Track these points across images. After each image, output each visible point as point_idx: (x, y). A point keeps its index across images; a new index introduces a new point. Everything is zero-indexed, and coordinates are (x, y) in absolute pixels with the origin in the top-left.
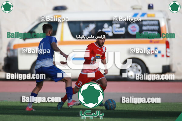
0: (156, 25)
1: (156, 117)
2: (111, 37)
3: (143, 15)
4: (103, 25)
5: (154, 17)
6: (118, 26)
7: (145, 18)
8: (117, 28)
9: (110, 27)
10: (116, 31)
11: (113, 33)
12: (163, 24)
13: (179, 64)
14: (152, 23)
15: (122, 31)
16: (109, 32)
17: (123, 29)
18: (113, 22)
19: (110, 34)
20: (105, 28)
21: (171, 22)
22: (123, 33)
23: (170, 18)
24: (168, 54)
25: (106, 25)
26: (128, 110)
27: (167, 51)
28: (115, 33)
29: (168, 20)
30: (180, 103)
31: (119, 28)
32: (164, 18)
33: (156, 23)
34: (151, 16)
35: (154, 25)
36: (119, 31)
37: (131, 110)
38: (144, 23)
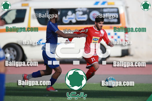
0: (116, 12)
1: (115, 97)
2: (74, 24)
3: (104, 3)
4: (67, 13)
5: (114, 5)
6: (81, 13)
7: (105, 6)
8: (80, 15)
9: (74, 14)
10: (79, 18)
11: (76, 19)
12: (122, 11)
13: (136, 48)
14: (112, 10)
15: (84, 18)
16: (73, 18)
17: (86, 16)
18: (77, 10)
19: (74, 21)
20: (69, 15)
21: (129, 9)
22: (85, 19)
23: (128, 6)
24: (127, 39)
25: (70, 13)
26: (90, 90)
27: (125, 36)
28: (78, 20)
29: (127, 8)
30: (138, 84)
31: (82, 15)
32: (123, 6)
33: (116, 10)
34: (111, 4)
35: (113, 12)
36: (81, 18)
37: (93, 90)
38: (105, 10)
